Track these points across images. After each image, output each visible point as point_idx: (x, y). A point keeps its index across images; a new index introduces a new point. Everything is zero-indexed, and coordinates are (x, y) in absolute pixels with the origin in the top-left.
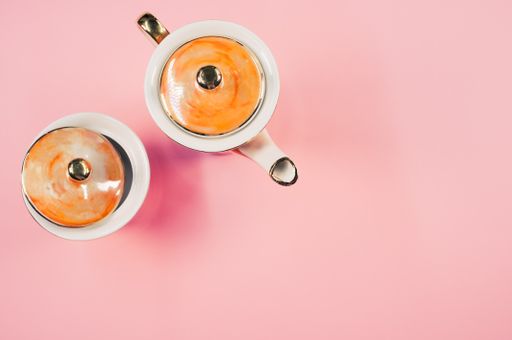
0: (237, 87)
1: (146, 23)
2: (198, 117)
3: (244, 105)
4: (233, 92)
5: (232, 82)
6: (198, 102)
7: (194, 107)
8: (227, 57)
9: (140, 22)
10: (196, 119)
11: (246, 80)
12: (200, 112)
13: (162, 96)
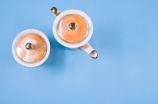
0: (80, 29)
1: (54, 10)
2: (69, 38)
3: (82, 35)
4: (79, 31)
5: (79, 28)
6: (69, 33)
7: (67, 35)
8: (78, 20)
9: (52, 9)
10: (68, 38)
11: (84, 27)
12: (69, 36)
13: (58, 31)
